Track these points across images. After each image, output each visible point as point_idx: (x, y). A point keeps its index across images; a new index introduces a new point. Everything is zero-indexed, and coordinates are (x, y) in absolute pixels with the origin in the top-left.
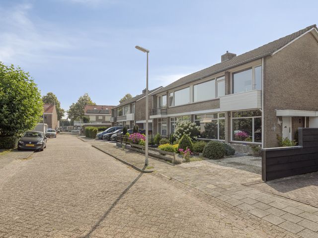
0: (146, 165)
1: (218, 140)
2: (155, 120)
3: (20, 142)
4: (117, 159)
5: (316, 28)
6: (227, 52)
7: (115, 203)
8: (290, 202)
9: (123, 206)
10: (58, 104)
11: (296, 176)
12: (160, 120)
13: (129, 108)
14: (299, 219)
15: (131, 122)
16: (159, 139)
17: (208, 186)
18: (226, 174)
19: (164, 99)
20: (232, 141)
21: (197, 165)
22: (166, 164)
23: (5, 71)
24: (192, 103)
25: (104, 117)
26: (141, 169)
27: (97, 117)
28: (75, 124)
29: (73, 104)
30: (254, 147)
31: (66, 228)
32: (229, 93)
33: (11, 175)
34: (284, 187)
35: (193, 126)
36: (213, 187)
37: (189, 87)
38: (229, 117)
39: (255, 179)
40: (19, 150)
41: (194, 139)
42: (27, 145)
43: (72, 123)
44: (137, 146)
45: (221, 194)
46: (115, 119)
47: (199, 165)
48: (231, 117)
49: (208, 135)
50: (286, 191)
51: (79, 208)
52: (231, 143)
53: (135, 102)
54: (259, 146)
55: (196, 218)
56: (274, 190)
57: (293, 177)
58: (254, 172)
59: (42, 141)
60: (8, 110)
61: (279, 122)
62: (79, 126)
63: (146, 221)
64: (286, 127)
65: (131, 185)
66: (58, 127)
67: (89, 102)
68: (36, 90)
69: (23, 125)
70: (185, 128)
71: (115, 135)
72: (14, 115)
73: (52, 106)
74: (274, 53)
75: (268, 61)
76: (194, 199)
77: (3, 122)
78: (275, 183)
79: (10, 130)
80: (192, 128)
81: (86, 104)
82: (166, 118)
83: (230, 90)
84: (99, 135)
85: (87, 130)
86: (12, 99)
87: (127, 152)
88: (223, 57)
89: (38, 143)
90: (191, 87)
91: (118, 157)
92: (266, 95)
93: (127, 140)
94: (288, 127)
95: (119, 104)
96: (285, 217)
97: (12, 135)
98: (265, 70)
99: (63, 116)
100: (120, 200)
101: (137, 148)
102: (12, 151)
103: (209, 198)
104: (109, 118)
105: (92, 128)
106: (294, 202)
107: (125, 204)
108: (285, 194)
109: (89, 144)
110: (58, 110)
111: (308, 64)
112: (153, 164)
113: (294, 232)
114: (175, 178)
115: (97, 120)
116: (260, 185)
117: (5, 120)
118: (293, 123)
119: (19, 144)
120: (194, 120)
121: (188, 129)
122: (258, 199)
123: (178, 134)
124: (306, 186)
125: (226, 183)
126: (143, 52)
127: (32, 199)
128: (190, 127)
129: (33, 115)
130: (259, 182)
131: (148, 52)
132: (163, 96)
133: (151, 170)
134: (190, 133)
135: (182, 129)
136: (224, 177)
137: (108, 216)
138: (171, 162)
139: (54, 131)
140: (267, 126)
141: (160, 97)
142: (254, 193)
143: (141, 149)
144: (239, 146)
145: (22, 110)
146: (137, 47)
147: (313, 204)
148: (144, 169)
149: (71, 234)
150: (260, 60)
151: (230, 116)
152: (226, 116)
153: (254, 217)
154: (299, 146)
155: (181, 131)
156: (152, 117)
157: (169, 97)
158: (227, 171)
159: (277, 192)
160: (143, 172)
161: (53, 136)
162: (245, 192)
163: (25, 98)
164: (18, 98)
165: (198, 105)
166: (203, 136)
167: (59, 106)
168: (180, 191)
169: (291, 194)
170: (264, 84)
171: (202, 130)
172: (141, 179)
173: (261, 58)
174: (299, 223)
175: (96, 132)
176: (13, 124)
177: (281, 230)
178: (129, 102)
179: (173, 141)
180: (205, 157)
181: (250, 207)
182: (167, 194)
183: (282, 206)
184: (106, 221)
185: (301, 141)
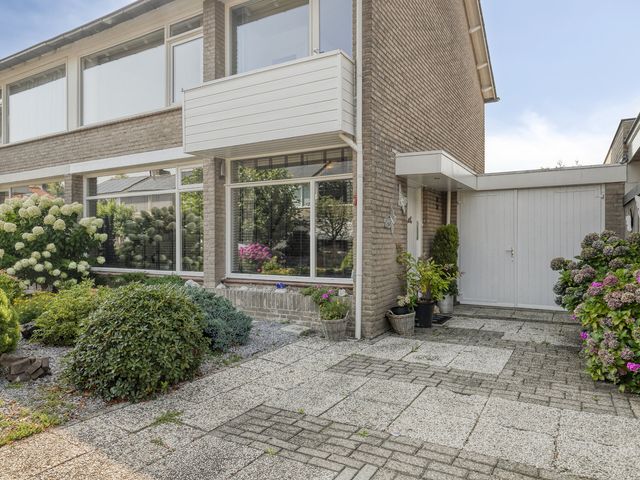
1: (179, 272)
20: (229, 274)
24: (74, 127)
32: (219, 73)
35: (70, 218)
38: (220, 179)
48: (228, 178)
49: (139, 257)
52: (227, 282)
54: (342, 293)
61: (402, 200)
64: (410, 221)
80: (59, 224)
90: (72, 65)
94: (413, 221)
118: (425, 209)
121: (37, 230)
128: (49, 218)
134: (51, 246)
140: (373, 210)
144: (261, 296)
151: (223, 178)
152: (209, 176)
166: (122, 259)
170: (363, 37)
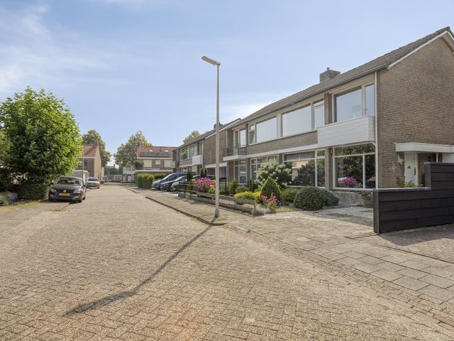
0: (216, 216)
1: (316, 187)
2: (230, 163)
3: (52, 190)
4: (178, 211)
5: (450, 32)
6: (328, 68)
7: (173, 257)
8: (412, 256)
9: (183, 260)
10: (102, 146)
11: (422, 229)
12: (237, 162)
13: (196, 148)
14: (422, 275)
15: (199, 166)
16: (235, 186)
17: (298, 239)
18: (324, 227)
19: (243, 134)
20: (334, 188)
21: (285, 217)
22: (243, 216)
23: (33, 98)
24: (280, 138)
25: (163, 162)
26: (210, 221)
27: (154, 162)
28: (124, 172)
29: (122, 145)
30: (365, 195)
31: (106, 282)
32: (330, 122)
33: (39, 228)
34: (405, 239)
35: (282, 169)
36: (306, 240)
37: (276, 116)
38: (331, 155)
39: (364, 232)
40: (51, 200)
41: (283, 187)
42: (60, 194)
43: (120, 171)
44: (205, 194)
45: (316, 247)
46: (178, 164)
47: (289, 217)
48: (334, 154)
49: (301, 182)
50: (407, 244)
51: (124, 261)
52: (334, 190)
53: (204, 139)
55: (279, 274)
56: (389, 243)
57: (417, 230)
58: (363, 224)
59: (80, 190)
60: (36, 149)
61: (400, 161)
62: (130, 175)
63: (211, 276)
64: (409, 167)
65: (195, 239)
66: (103, 176)
67: (143, 142)
68: (73, 122)
69: (55, 168)
70: (271, 172)
71: (177, 183)
72: (44, 156)
73: (94, 148)
74: (391, 66)
75: (383, 77)
76: (279, 254)
77: (30, 164)
78: (391, 235)
79: (39, 175)
80: (279, 171)
81: (139, 145)
82: (245, 160)
83: (331, 118)
84: (156, 184)
85: (140, 178)
86: (42, 133)
87: (192, 203)
88: (322, 76)
89: (75, 192)
90: (279, 116)
91: (179, 209)
92: (381, 122)
93: (192, 188)
94: (412, 168)
95: (183, 143)
96: (403, 272)
97: (42, 181)
98: (378, 89)
99: (109, 160)
100: (180, 254)
101: (206, 197)
102: (41, 202)
103: (299, 252)
104: (169, 163)
105: (147, 175)
106: (416, 256)
107: (185, 257)
108: (405, 248)
109: (142, 195)
110: (102, 153)
111: (439, 81)
112: (226, 215)
113: (414, 289)
114: (255, 230)
115: (154, 166)
116: (370, 238)
117: (33, 161)
118: (419, 162)
119: (51, 193)
120: (283, 161)
121: (274, 173)
122: (367, 253)
123: (261, 180)
124: (435, 239)
125: (324, 236)
126: (212, 65)
127: (63, 252)
128: (277, 169)
129: (68, 155)
130: (370, 235)
131: (219, 65)
132: (241, 130)
133: (223, 222)
134: (277, 178)
135: (267, 172)
136: (322, 229)
137: (162, 270)
138: (250, 213)
139: (96, 180)
140: (382, 165)
141: (237, 132)
142: (362, 246)
143: (211, 198)
144: (345, 194)
145: (55, 148)
146: (204, 58)
147: (443, 258)
148: (213, 221)
149: (112, 287)
150: (372, 76)
152: (327, 153)
153: (360, 273)
154: (425, 188)
155: (265, 176)
156: (226, 159)
157: (249, 131)
158: (326, 224)
159: (394, 245)
160: (212, 224)
161: (96, 186)
162: (348, 245)
163: (58, 132)
164: (50, 132)
165: (289, 140)
166: (296, 183)
167: (104, 148)
168: (261, 245)
169: (414, 248)
170: (378, 108)
171: (295, 175)
172: (209, 232)
173: (373, 73)
174: (422, 279)
175: (151, 180)
176: (43, 167)
177: (395, 286)
178: (196, 140)
179: (254, 188)
180: (297, 207)
181: (355, 262)
182: (243, 248)
183: (400, 260)
184: (160, 275)
185: (428, 180)
